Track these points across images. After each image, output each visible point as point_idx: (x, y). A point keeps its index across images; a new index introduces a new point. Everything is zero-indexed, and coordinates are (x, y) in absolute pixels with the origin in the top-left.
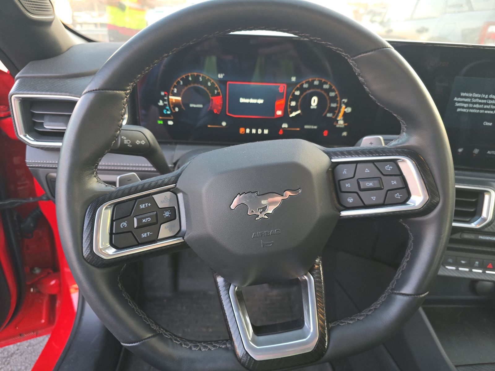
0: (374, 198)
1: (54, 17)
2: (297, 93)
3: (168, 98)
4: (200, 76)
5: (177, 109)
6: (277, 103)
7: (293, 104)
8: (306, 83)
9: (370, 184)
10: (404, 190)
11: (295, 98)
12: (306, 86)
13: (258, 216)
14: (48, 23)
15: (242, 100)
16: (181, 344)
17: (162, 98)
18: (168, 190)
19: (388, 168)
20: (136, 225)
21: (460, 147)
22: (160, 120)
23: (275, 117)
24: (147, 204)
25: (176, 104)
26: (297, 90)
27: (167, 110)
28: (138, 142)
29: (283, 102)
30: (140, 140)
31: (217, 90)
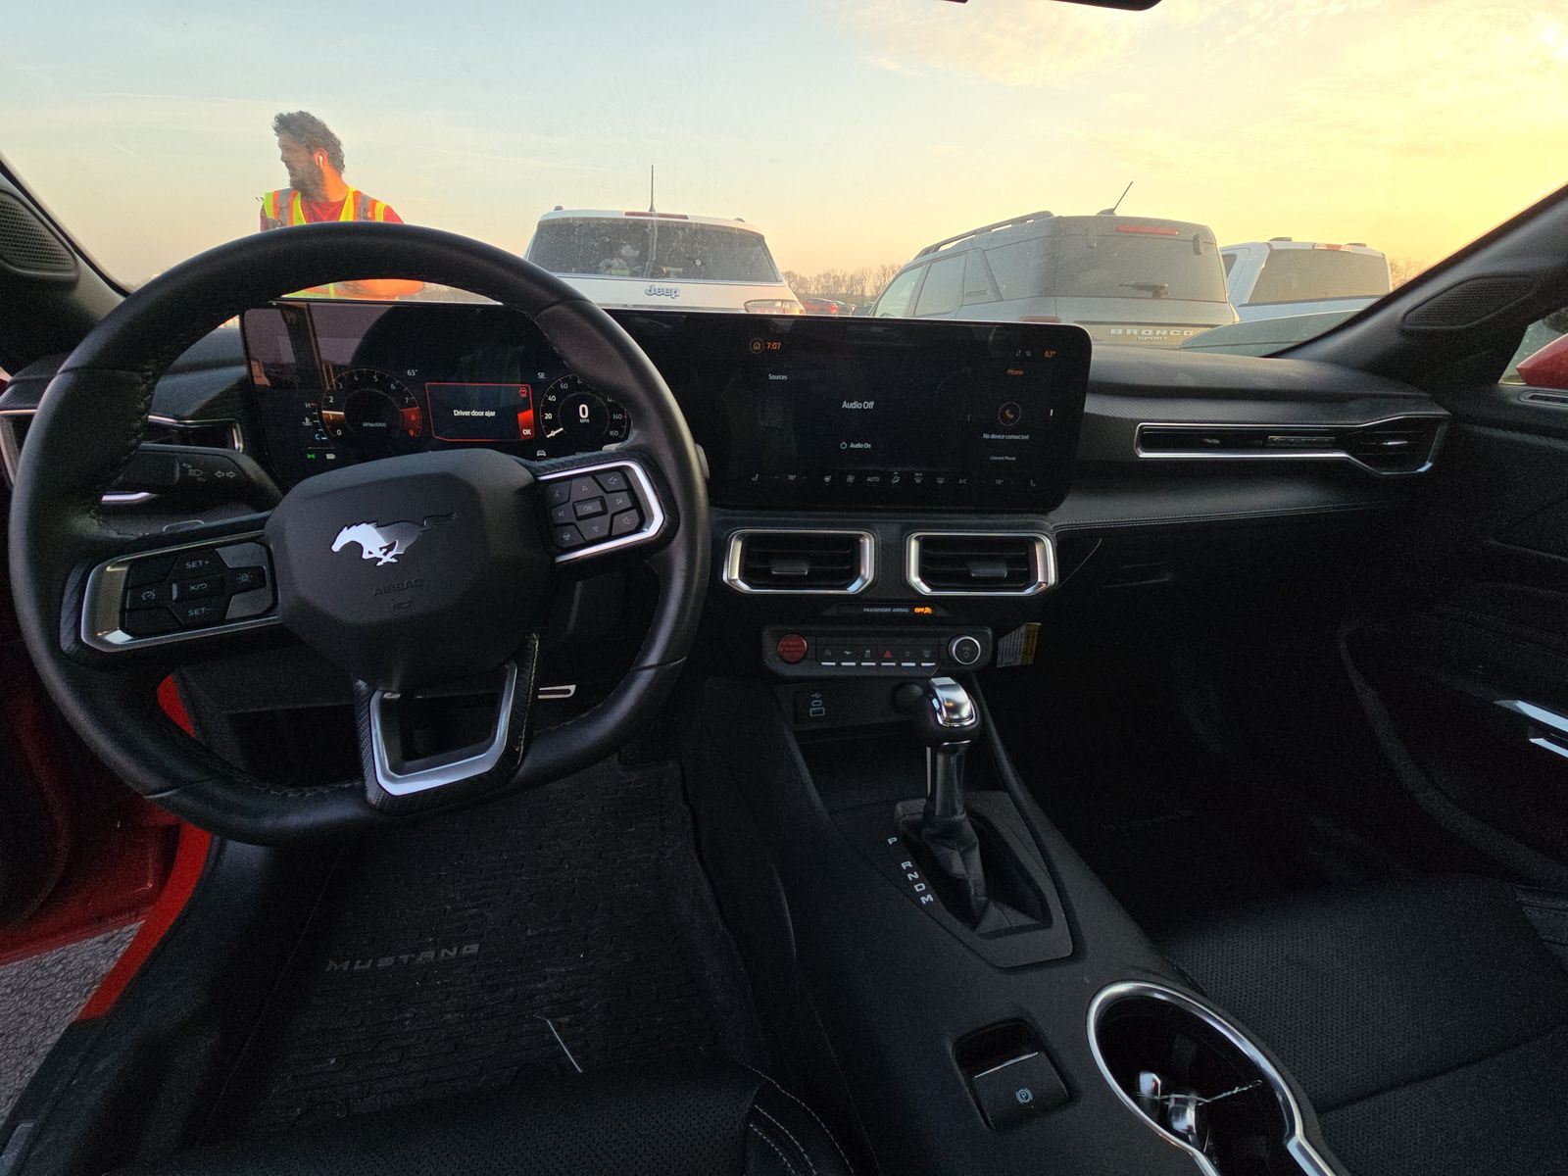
0: (595, 529)
1: (80, 274)
2: (552, 398)
3: (321, 414)
4: (373, 373)
5: (339, 432)
6: (521, 416)
7: (549, 416)
8: (564, 381)
9: (589, 508)
10: (634, 512)
11: (549, 407)
12: (564, 386)
13: (381, 559)
14: (70, 285)
15: (457, 413)
16: (268, 791)
17: (309, 413)
18: (251, 540)
19: (614, 481)
20: (175, 597)
21: (827, 475)
22: (311, 452)
23: (522, 439)
24: (200, 562)
25: (336, 423)
26: (551, 393)
27: (322, 435)
28: (219, 474)
29: (530, 413)
30: (225, 471)
31: (410, 396)
